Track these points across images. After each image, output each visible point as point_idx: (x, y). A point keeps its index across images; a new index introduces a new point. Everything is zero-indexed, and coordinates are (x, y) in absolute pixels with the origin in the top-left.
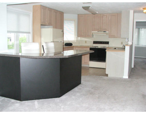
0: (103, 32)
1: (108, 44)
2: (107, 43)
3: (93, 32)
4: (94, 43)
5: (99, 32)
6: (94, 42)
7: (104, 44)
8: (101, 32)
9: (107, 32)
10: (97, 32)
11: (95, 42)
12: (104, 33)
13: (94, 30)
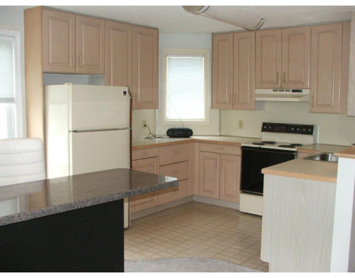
0: (290, 93)
1: (311, 133)
2: (308, 130)
3: (258, 91)
4: (263, 130)
5: (278, 93)
6: (264, 124)
7: (295, 132)
8: (285, 93)
9: (305, 92)
10: (271, 92)
11: (268, 127)
12: (293, 97)
13: (263, 84)
